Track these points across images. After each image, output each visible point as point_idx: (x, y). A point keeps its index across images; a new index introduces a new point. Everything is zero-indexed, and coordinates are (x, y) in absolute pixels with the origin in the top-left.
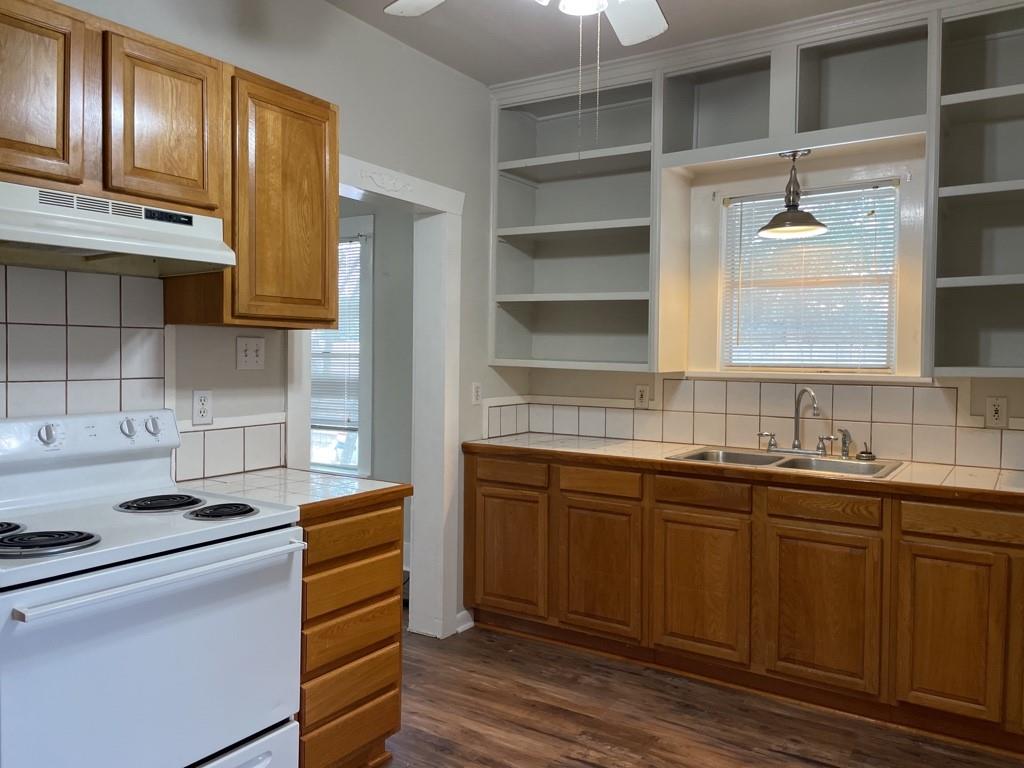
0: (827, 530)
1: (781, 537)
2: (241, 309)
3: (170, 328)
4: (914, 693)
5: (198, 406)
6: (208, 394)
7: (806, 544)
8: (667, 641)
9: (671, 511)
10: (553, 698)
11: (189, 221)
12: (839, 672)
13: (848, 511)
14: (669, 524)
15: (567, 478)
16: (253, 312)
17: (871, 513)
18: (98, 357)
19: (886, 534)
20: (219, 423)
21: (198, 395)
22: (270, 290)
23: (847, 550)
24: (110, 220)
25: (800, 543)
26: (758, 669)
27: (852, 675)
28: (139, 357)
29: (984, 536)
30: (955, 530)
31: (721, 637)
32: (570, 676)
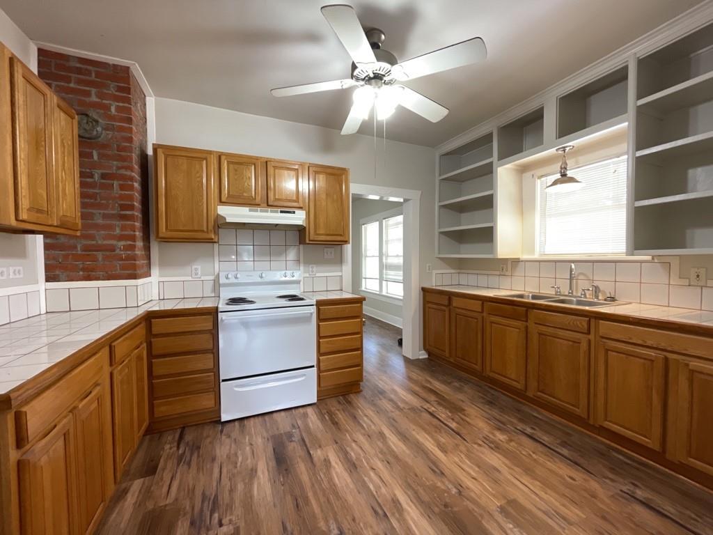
0: (561, 333)
1: (539, 334)
2: (311, 238)
3: (301, 246)
4: (607, 423)
5: (310, 269)
6: (314, 266)
7: (551, 338)
8: (492, 375)
9: (494, 319)
10: (435, 387)
11: (294, 213)
12: (567, 403)
13: (571, 323)
14: (493, 325)
15: (456, 302)
16: (316, 239)
17: (583, 326)
18: (280, 254)
19: (592, 337)
20: (318, 275)
21: (311, 266)
22: (322, 232)
23: (571, 343)
24: (269, 214)
25: (548, 337)
26: (530, 394)
27: (573, 405)
28: (292, 254)
29: (649, 343)
30: (630, 339)
31: (513, 376)
32: (449, 381)
